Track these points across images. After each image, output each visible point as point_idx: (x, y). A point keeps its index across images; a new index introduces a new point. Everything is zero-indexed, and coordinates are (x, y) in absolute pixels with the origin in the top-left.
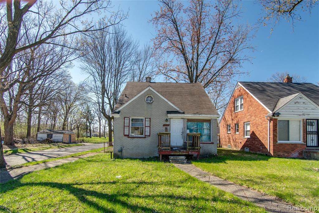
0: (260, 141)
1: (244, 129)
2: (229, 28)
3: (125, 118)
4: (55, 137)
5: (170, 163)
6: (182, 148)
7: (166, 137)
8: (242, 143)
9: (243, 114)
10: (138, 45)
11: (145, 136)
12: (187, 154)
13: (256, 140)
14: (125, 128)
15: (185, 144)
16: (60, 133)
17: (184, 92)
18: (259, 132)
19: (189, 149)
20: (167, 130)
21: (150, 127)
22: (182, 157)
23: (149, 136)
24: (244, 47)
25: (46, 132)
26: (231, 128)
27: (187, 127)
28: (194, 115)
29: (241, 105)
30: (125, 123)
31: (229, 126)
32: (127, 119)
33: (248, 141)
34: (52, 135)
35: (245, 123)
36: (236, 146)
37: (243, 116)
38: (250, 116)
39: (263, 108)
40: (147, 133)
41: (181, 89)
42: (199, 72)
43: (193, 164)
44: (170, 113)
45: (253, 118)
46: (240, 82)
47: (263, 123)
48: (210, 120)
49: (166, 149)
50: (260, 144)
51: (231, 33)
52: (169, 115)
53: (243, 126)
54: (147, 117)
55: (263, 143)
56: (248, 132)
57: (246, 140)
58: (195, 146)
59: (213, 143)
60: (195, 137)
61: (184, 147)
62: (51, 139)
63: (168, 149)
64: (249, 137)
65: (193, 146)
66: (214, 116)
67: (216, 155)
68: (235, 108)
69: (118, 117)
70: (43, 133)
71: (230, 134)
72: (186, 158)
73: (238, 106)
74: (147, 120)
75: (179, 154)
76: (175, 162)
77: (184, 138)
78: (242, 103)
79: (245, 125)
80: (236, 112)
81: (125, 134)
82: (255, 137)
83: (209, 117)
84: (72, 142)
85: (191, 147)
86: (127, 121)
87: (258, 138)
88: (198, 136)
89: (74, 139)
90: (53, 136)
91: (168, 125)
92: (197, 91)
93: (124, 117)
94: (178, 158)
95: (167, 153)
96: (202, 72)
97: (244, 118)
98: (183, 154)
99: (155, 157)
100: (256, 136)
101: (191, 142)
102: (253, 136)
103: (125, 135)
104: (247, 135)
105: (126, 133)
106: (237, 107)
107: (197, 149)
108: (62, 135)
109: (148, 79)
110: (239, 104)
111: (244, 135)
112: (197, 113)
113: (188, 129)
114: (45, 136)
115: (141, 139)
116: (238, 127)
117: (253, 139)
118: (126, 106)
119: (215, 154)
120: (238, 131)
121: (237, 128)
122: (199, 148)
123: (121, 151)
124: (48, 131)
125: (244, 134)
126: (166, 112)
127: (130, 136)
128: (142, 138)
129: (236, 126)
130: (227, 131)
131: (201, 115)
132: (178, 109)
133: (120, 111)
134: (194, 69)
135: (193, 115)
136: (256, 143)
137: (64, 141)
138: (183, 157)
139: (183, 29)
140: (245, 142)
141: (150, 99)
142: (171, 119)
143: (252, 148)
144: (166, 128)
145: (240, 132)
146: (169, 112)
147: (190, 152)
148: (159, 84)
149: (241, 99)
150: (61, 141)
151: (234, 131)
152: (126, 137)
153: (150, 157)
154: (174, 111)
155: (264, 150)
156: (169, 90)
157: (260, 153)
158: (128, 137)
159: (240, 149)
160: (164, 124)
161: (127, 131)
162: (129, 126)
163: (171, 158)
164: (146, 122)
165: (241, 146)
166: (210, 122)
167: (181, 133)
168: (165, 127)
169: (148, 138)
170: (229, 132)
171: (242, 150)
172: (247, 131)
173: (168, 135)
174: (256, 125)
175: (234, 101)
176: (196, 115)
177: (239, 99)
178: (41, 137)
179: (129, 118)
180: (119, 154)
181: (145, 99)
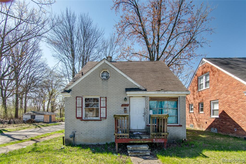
0: (234, 121)
1: (210, 108)
2: (189, 7)
3: (77, 98)
4: (38, 117)
5: (128, 155)
6: (144, 132)
7: (123, 120)
8: (208, 123)
9: (209, 92)
10: (103, 33)
11: (101, 118)
12: (150, 142)
13: (227, 120)
14: (77, 109)
15: (148, 127)
16: (42, 114)
17: (146, 70)
18: (232, 112)
19: (153, 135)
20: (126, 111)
21: (106, 107)
22: (144, 147)
23: (106, 118)
24: (203, 30)
25: (30, 114)
26: (194, 107)
27: (150, 107)
28: (158, 92)
29: (206, 83)
30: (77, 103)
31: (191, 106)
32: (79, 99)
33: (215, 121)
34: (34, 116)
35: (211, 102)
36: (199, 126)
37: (210, 94)
38: (218, 94)
39: (239, 83)
40: (103, 115)
41: (142, 67)
42: (159, 55)
43: (159, 160)
44: (130, 91)
45: (224, 95)
46: (205, 58)
47: (238, 101)
48: (177, 98)
49: (123, 136)
50: (234, 126)
51: (191, 13)
52: (128, 93)
53: (209, 105)
54: (102, 96)
55: (239, 124)
56: (215, 111)
57: (213, 120)
58: (161, 131)
59: (181, 126)
60: (161, 119)
61: (147, 132)
62: (34, 119)
63: (126, 136)
64: (218, 117)
65: (158, 131)
66: (183, 93)
67: (185, 140)
68: (198, 86)
69: (69, 96)
70: (28, 115)
71: (193, 114)
72: (149, 148)
73: (202, 84)
74: (102, 99)
75: (140, 142)
76: (134, 155)
77: (146, 120)
78: (208, 80)
79: (212, 104)
80: (200, 90)
81: (77, 116)
82: (226, 117)
83: (177, 94)
84: (52, 121)
85: (156, 133)
86: (79, 101)
87: (230, 118)
88: (164, 119)
89: (54, 119)
90: (36, 117)
91: (127, 105)
92: (160, 67)
93: (76, 96)
94: (139, 149)
95: (124, 141)
96: (162, 54)
97: (210, 97)
98: (145, 142)
99: (112, 143)
100: (228, 116)
101: (155, 125)
102: (223, 116)
103: (78, 118)
104: (213, 115)
105: (79, 115)
106: (200, 85)
107: (164, 136)
108: (43, 116)
109: (109, 58)
110: (203, 81)
111: (210, 115)
112: (162, 90)
113: (150, 109)
114: (29, 117)
115: (96, 122)
116: (203, 106)
117: (223, 120)
118: (78, 83)
119: (183, 139)
120: (202, 110)
121: (200, 107)
122: (166, 134)
123: (73, 136)
124: (32, 113)
125: (210, 113)
126: (125, 90)
127: (84, 119)
128: (98, 121)
129: (200, 105)
130: (189, 110)
131: (166, 93)
132: (139, 86)
133: (71, 90)
134: (155, 52)
135: (156, 92)
136: (228, 123)
137: (45, 121)
138: (146, 147)
139: (144, 15)
140: (212, 122)
141: (105, 74)
142: (131, 98)
143: (221, 130)
144: (124, 109)
145: (205, 111)
146: (127, 90)
147: (154, 140)
148: (119, 63)
149: (206, 76)
150: (43, 120)
151: (197, 111)
152: (79, 120)
153: (107, 143)
154: (134, 88)
155: (240, 132)
156: (129, 68)
157: (234, 135)
158: (81, 120)
159: (205, 129)
160: (122, 104)
161: (80, 113)
162: (82, 107)
163: (129, 148)
164: (101, 101)
165: (207, 126)
166: (178, 101)
167: (143, 114)
168: (124, 107)
169: (104, 120)
170: (191, 112)
171: (208, 130)
172: (213, 110)
173: (126, 118)
174: (228, 103)
175: (198, 80)
176: (160, 92)
177: (204, 77)
178: (25, 118)
179: (81, 98)
180: (71, 139)
181: (100, 75)
